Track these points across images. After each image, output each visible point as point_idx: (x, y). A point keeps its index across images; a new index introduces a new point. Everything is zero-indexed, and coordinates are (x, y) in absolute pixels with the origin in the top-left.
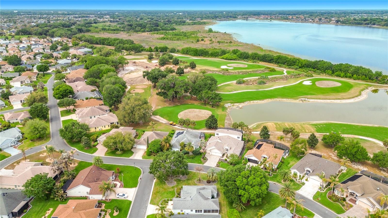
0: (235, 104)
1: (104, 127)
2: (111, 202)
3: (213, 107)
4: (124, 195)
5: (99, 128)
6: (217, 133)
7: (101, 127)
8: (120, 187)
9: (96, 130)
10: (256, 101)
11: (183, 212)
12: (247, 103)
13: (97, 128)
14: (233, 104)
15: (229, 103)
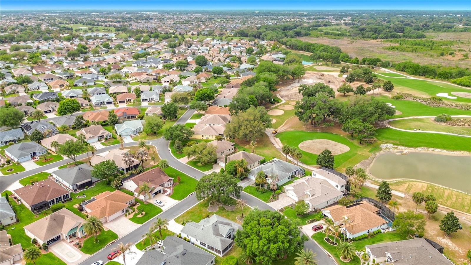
0: (399, 147)
1: (211, 136)
2: (146, 205)
3: (360, 143)
4: (160, 203)
5: (206, 137)
6: (315, 174)
7: (209, 136)
8: (167, 195)
9: (203, 138)
10: (440, 150)
11: (189, 239)
12: (421, 149)
13: (204, 136)
14: (396, 146)
15: (391, 143)
